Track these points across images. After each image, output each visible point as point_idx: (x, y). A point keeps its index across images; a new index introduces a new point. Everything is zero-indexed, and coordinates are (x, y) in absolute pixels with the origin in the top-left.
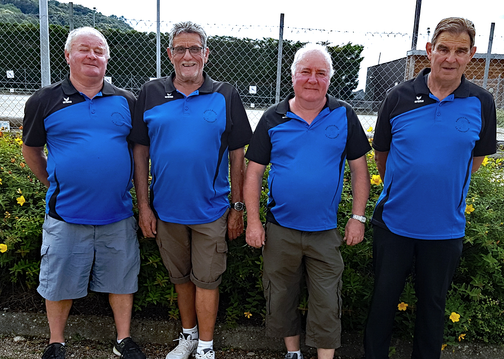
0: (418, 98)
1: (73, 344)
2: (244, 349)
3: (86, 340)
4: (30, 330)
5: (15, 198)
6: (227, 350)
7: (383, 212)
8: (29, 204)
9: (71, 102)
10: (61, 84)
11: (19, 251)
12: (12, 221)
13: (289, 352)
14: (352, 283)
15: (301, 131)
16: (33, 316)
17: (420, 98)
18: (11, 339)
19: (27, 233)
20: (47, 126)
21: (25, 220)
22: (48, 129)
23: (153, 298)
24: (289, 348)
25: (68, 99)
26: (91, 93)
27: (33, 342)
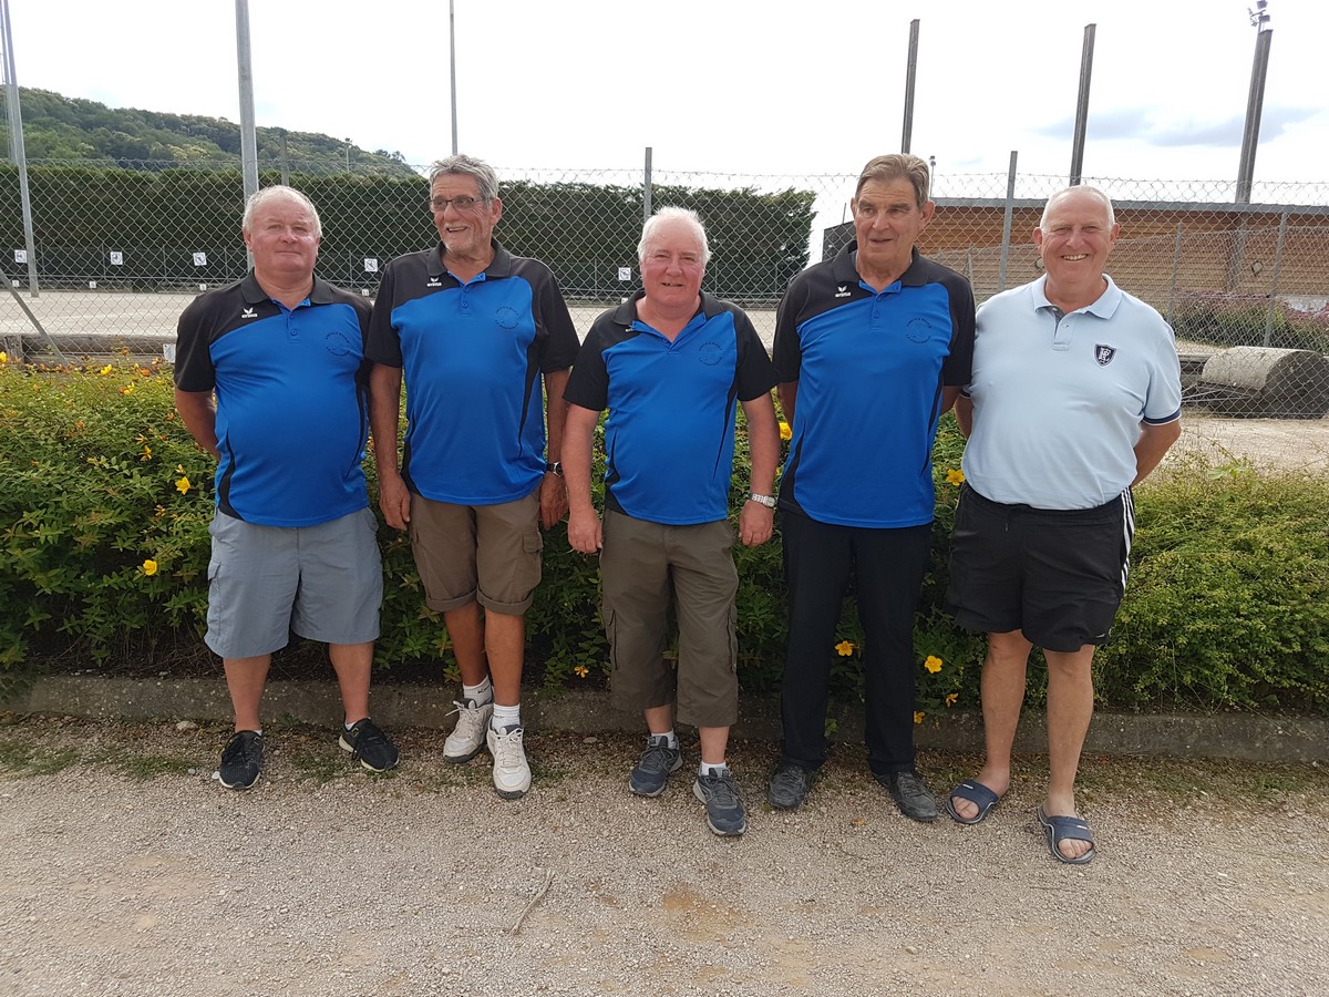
0: (840, 289)
1: (279, 732)
2: (579, 731)
3: (301, 725)
4: (205, 709)
5: (173, 481)
6: (548, 735)
7: (796, 485)
8: (198, 490)
9: (256, 315)
10: (240, 285)
11: (179, 573)
12: (168, 521)
13: (653, 735)
14: (756, 610)
15: (657, 352)
16: (210, 685)
17: (844, 289)
18: (172, 726)
19: (192, 542)
20: (214, 357)
21: (190, 519)
22: (217, 362)
23: (414, 647)
24: (652, 728)
25: (251, 310)
26: (292, 298)
27: (209, 730)
